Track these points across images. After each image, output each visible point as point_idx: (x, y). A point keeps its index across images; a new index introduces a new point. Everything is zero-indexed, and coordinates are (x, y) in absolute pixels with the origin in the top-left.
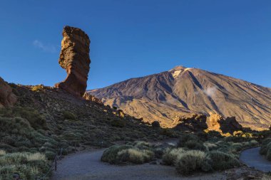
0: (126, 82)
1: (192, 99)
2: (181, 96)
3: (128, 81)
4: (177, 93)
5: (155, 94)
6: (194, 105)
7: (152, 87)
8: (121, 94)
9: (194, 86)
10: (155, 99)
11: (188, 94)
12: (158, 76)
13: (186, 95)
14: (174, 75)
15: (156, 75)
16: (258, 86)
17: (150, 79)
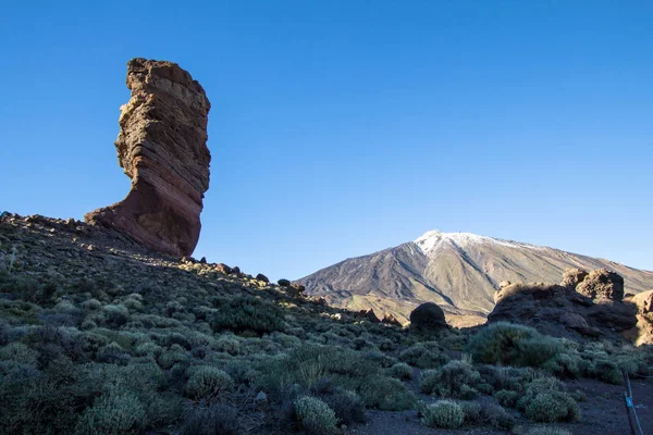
0: (339, 265)
1: (461, 290)
2: (442, 285)
3: (341, 263)
4: (433, 279)
5: (393, 285)
6: (467, 299)
7: (386, 271)
8: (331, 288)
9: (462, 264)
10: (394, 294)
11: (454, 279)
12: (396, 252)
13: (450, 281)
14: (423, 248)
15: (392, 250)
16: (581, 257)
17: (383, 258)
